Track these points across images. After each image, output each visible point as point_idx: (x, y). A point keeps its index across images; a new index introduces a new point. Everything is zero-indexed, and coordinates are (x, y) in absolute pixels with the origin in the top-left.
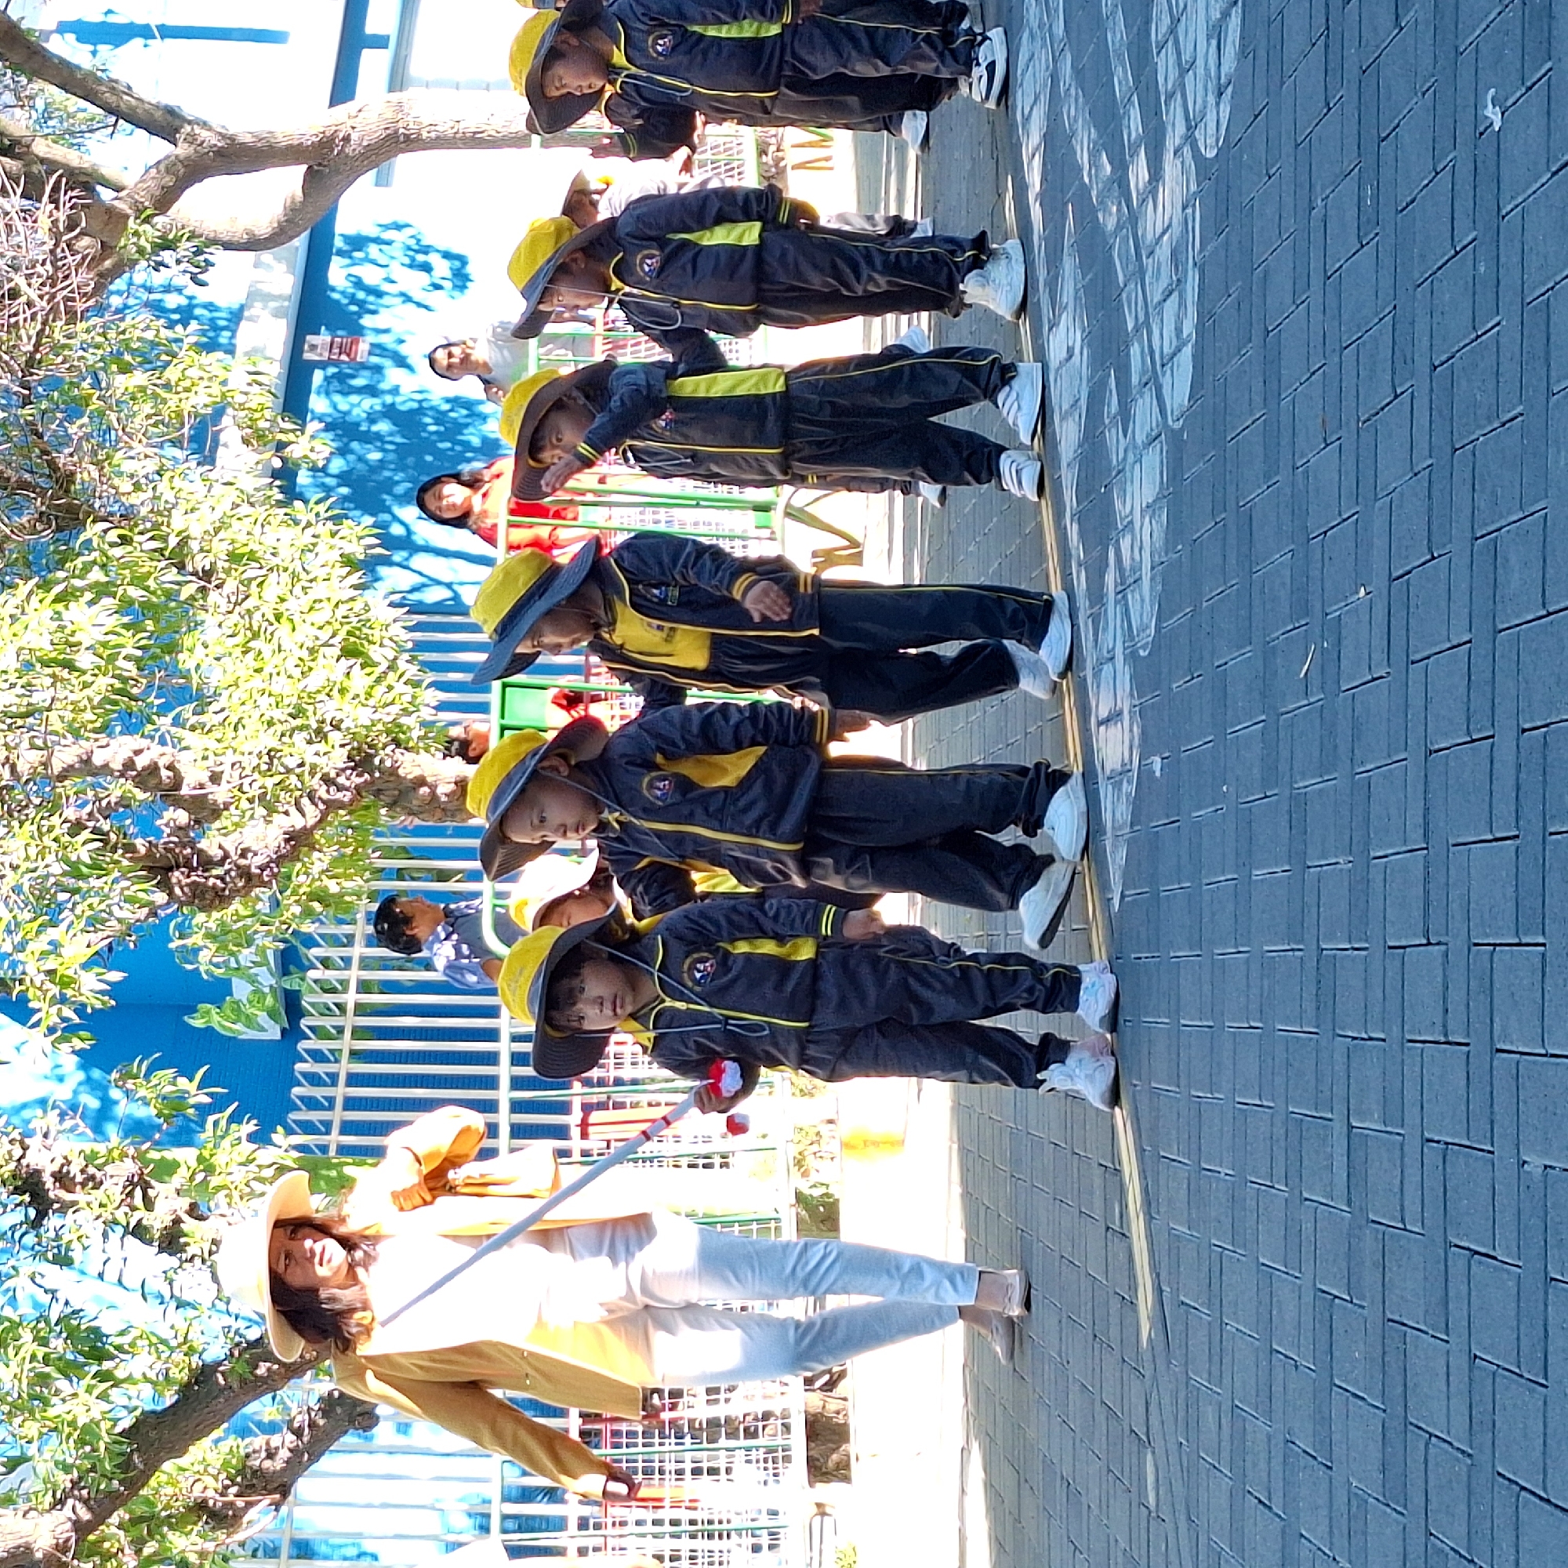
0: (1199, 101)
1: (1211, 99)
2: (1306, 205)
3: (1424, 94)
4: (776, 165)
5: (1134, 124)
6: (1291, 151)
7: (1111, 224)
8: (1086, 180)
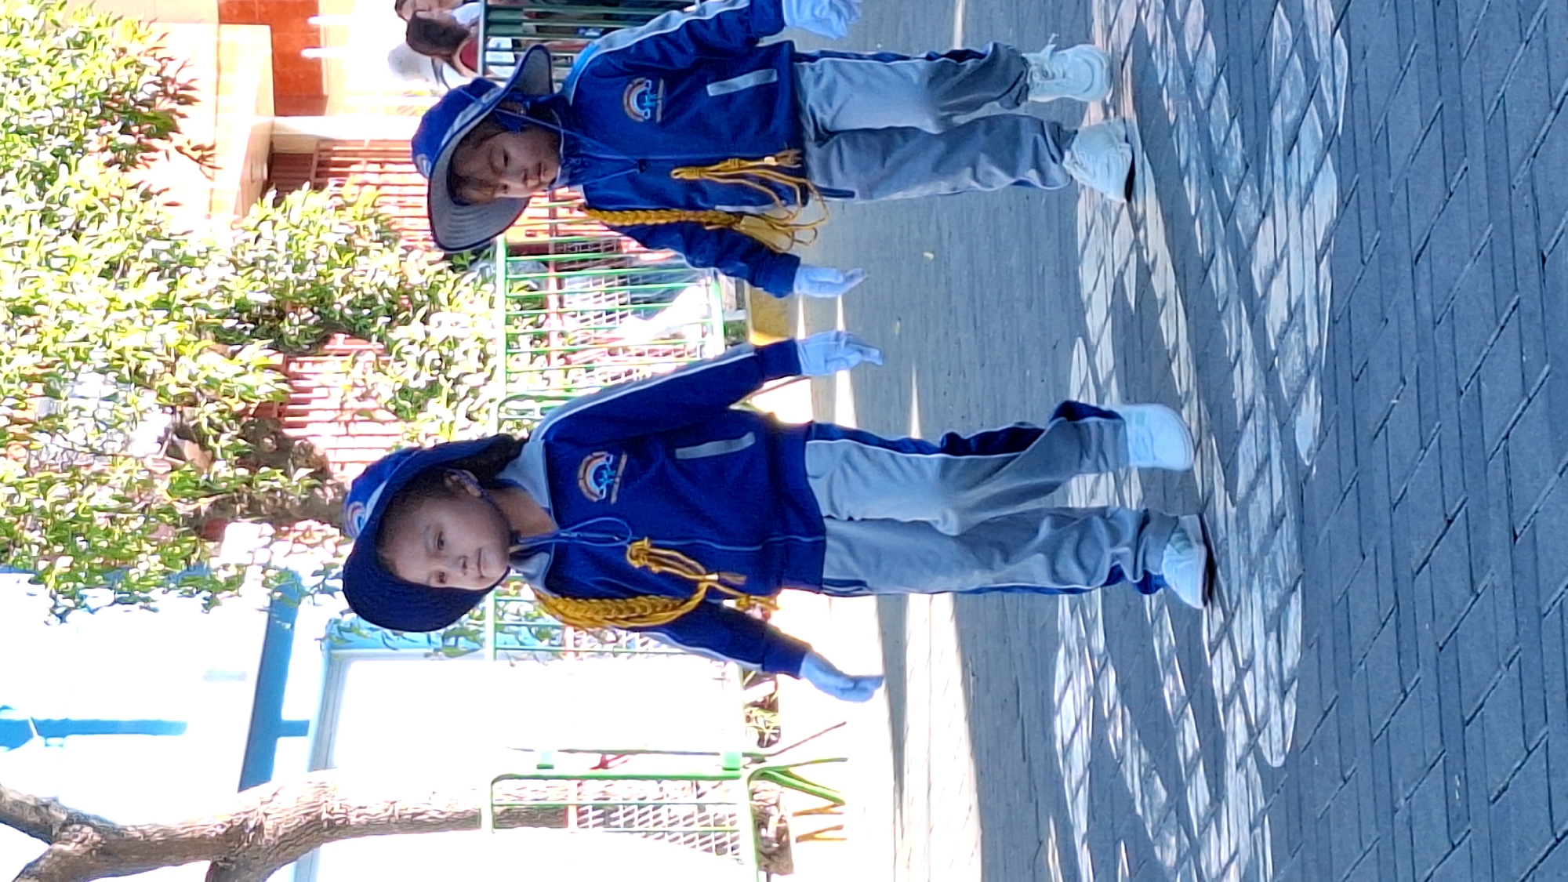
0: (1261, 703)
1: (1274, 699)
2: (1389, 810)
3: (1508, 666)
4: (779, 839)
5: (1190, 737)
6: (1367, 748)
7: (1170, 859)
8: (1139, 811)
